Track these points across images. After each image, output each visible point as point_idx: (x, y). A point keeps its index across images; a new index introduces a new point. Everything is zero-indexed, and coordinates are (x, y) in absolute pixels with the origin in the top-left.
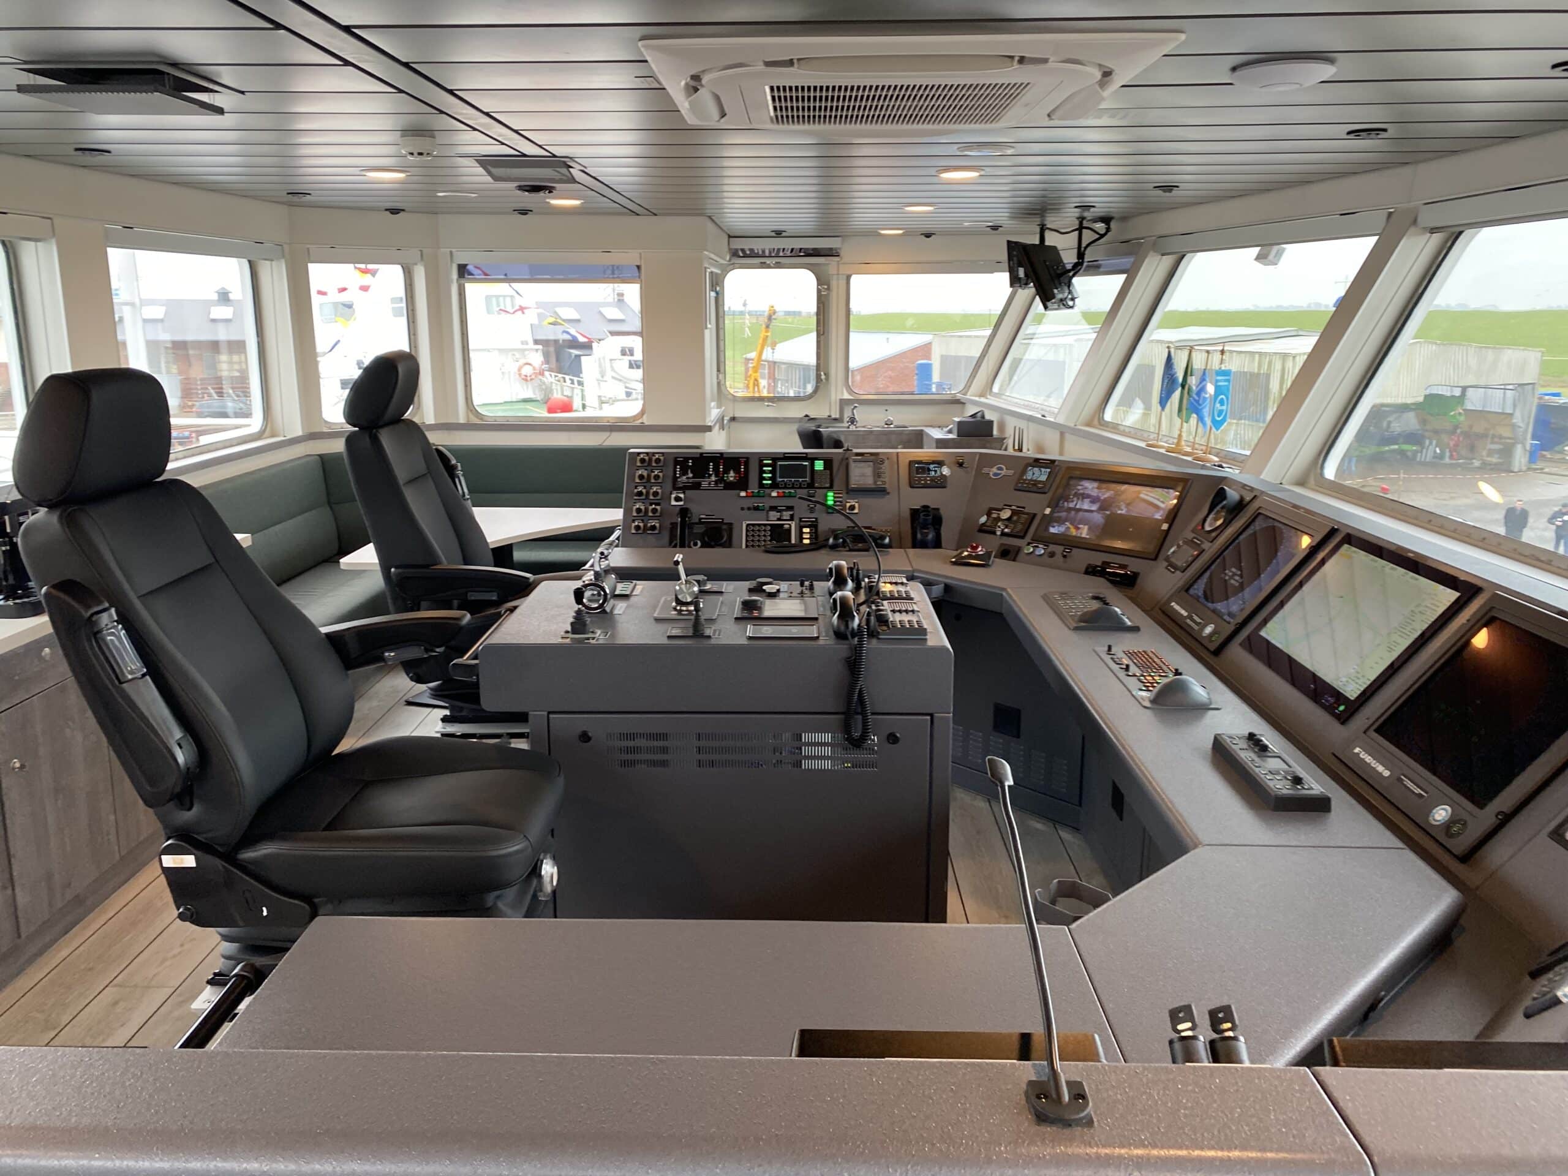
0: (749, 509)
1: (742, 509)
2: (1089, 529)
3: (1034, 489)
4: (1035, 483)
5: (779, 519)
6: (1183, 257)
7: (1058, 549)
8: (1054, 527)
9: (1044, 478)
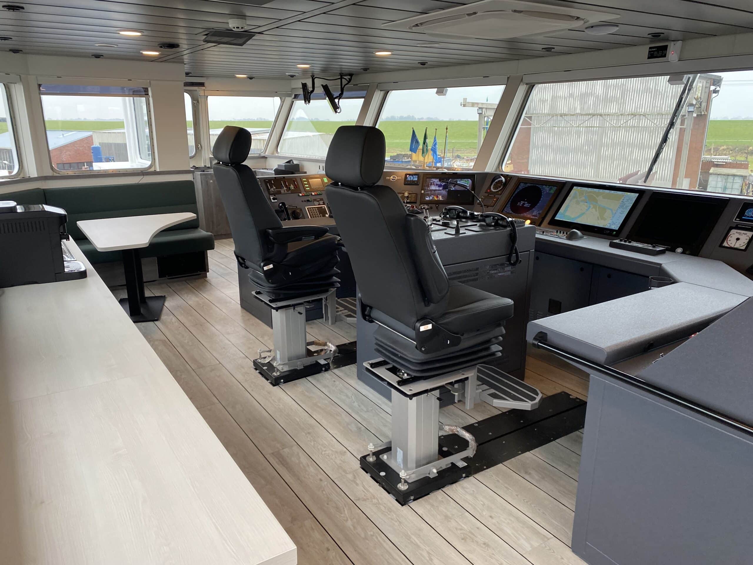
0: (305, 201)
1: (302, 201)
2: (442, 197)
3: (413, 183)
4: (414, 181)
5: (319, 205)
6: (388, 92)
7: (434, 206)
8: (427, 198)
9: (416, 179)
